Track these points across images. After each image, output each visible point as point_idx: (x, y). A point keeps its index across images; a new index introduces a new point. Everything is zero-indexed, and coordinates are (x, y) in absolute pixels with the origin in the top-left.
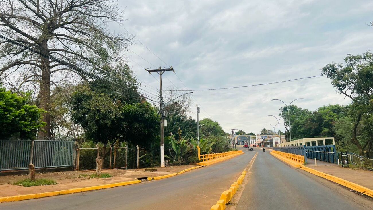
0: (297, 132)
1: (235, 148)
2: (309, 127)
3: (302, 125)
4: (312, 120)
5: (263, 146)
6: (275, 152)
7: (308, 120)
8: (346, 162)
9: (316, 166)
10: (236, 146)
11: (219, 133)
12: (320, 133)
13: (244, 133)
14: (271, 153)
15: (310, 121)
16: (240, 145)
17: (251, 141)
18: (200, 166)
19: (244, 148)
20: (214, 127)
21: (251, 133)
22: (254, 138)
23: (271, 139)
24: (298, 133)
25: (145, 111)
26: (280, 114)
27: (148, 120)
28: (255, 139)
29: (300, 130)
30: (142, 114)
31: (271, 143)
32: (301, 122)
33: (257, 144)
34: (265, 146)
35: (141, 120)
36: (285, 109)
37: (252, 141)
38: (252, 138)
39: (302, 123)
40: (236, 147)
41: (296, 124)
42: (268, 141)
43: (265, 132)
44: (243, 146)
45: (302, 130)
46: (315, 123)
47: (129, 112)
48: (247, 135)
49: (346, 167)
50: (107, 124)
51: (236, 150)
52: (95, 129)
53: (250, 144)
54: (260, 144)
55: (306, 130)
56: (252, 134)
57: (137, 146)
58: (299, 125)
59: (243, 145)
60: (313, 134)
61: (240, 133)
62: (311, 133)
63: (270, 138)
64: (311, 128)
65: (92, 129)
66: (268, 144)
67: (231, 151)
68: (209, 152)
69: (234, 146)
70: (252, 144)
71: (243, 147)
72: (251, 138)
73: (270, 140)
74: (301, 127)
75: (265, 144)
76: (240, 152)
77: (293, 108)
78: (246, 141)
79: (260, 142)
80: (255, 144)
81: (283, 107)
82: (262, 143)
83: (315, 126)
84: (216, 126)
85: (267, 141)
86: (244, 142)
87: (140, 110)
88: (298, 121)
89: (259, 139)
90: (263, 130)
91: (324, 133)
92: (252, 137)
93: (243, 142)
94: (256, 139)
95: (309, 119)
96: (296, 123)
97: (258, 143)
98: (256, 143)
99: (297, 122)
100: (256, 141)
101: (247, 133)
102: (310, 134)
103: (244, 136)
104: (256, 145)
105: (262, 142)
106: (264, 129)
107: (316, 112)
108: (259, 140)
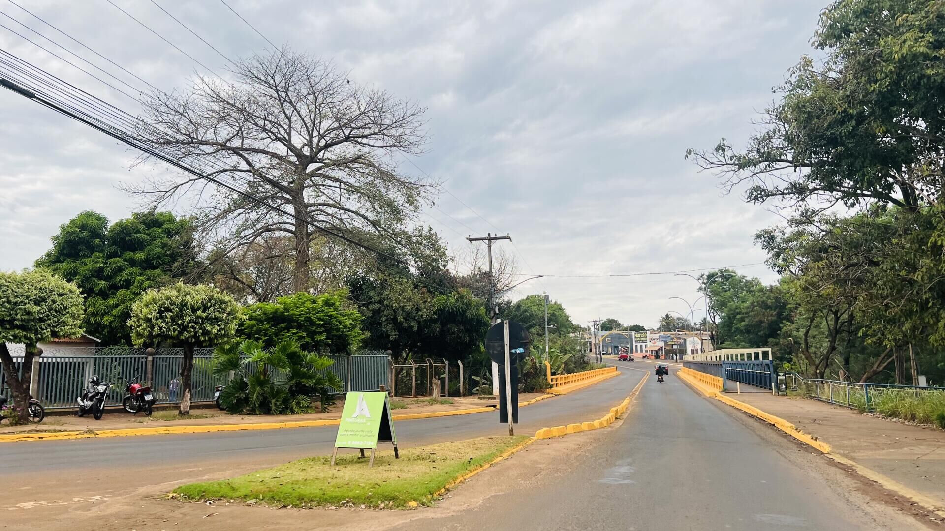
0: (733, 329)
1: (599, 362)
2: (757, 319)
3: (743, 314)
4: (765, 306)
5: (663, 358)
6: (686, 371)
7: (755, 304)
8: (784, 387)
9: (739, 393)
10: (603, 356)
11: (564, 330)
12: (779, 332)
13: (619, 325)
14: (680, 373)
15: (761, 307)
16: (609, 354)
17: (637, 346)
18: (552, 394)
19: (619, 362)
20: (553, 314)
21: (635, 324)
22: (642, 339)
23: (682, 341)
24: (735, 332)
25: (467, 306)
26: (700, 289)
27: (472, 319)
28: (646, 341)
29: (739, 325)
30: (463, 311)
31: (682, 351)
32: (742, 307)
33: (649, 353)
34: (669, 358)
35: (460, 319)
36: (710, 276)
37: (639, 345)
38: (638, 339)
39: (743, 311)
40: (601, 361)
41: (732, 312)
42: (675, 347)
43: (669, 324)
44: (616, 357)
45: (744, 326)
46: (768, 310)
47: (444, 308)
48: (626, 330)
49: (783, 395)
50: (412, 327)
51: (602, 368)
52: (395, 335)
53: (632, 353)
54: (657, 351)
55: (751, 325)
56: (637, 329)
57: (459, 362)
58: (739, 313)
59: (618, 354)
60: (765, 334)
61: (609, 325)
62: (762, 333)
63: (680, 338)
64: (761, 322)
65: (390, 335)
66: (674, 352)
67: (591, 369)
68: (559, 372)
69: (596, 357)
70: (637, 351)
71: (616, 361)
72: (636, 337)
73: (680, 344)
74: (742, 320)
75: (667, 352)
76: (612, 372)
77: (727, 276)
78: (623, 345)
79: (656, 349)
80: (644, 351)
81: (707, 274)
82: (662, 350)
83: (770, 318)
84: (557, 313)
85: (673, 345)
86: (620, 347)
87: (459, 304)
88: (736, 306)
89: (653, 341)
90: (664, 318)
91: (787, 332)
92: (638, 336)
93: (616, 347)
94: (648, 341)
95: (758, 302)
96: (731, 310)
97: (652, 351)
98: (647, 351)
99: (734, 307)
100: (646, 346)
101: (625, 326)
102: (759, 334)
103: (619, 332)
104: (648, 356)
105: (662, 347)
106: (667, 316)
107: (772, 289)
108: (654, 343)
